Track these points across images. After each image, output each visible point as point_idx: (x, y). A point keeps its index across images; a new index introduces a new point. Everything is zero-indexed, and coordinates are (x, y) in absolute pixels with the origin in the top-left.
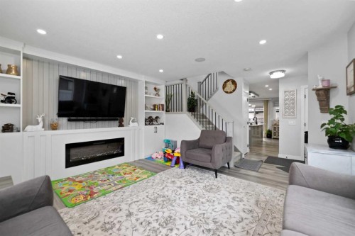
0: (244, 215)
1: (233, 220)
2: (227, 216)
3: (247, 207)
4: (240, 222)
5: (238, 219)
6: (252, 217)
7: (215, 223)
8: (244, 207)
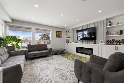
0: (40, 77)
1: (41, 73)
2: (44, 73)
3: (42, 81)
4: (39, 74)
5: (41, 74)
6: (37, 79)
7: (44, 70)
8: (43, 80)
